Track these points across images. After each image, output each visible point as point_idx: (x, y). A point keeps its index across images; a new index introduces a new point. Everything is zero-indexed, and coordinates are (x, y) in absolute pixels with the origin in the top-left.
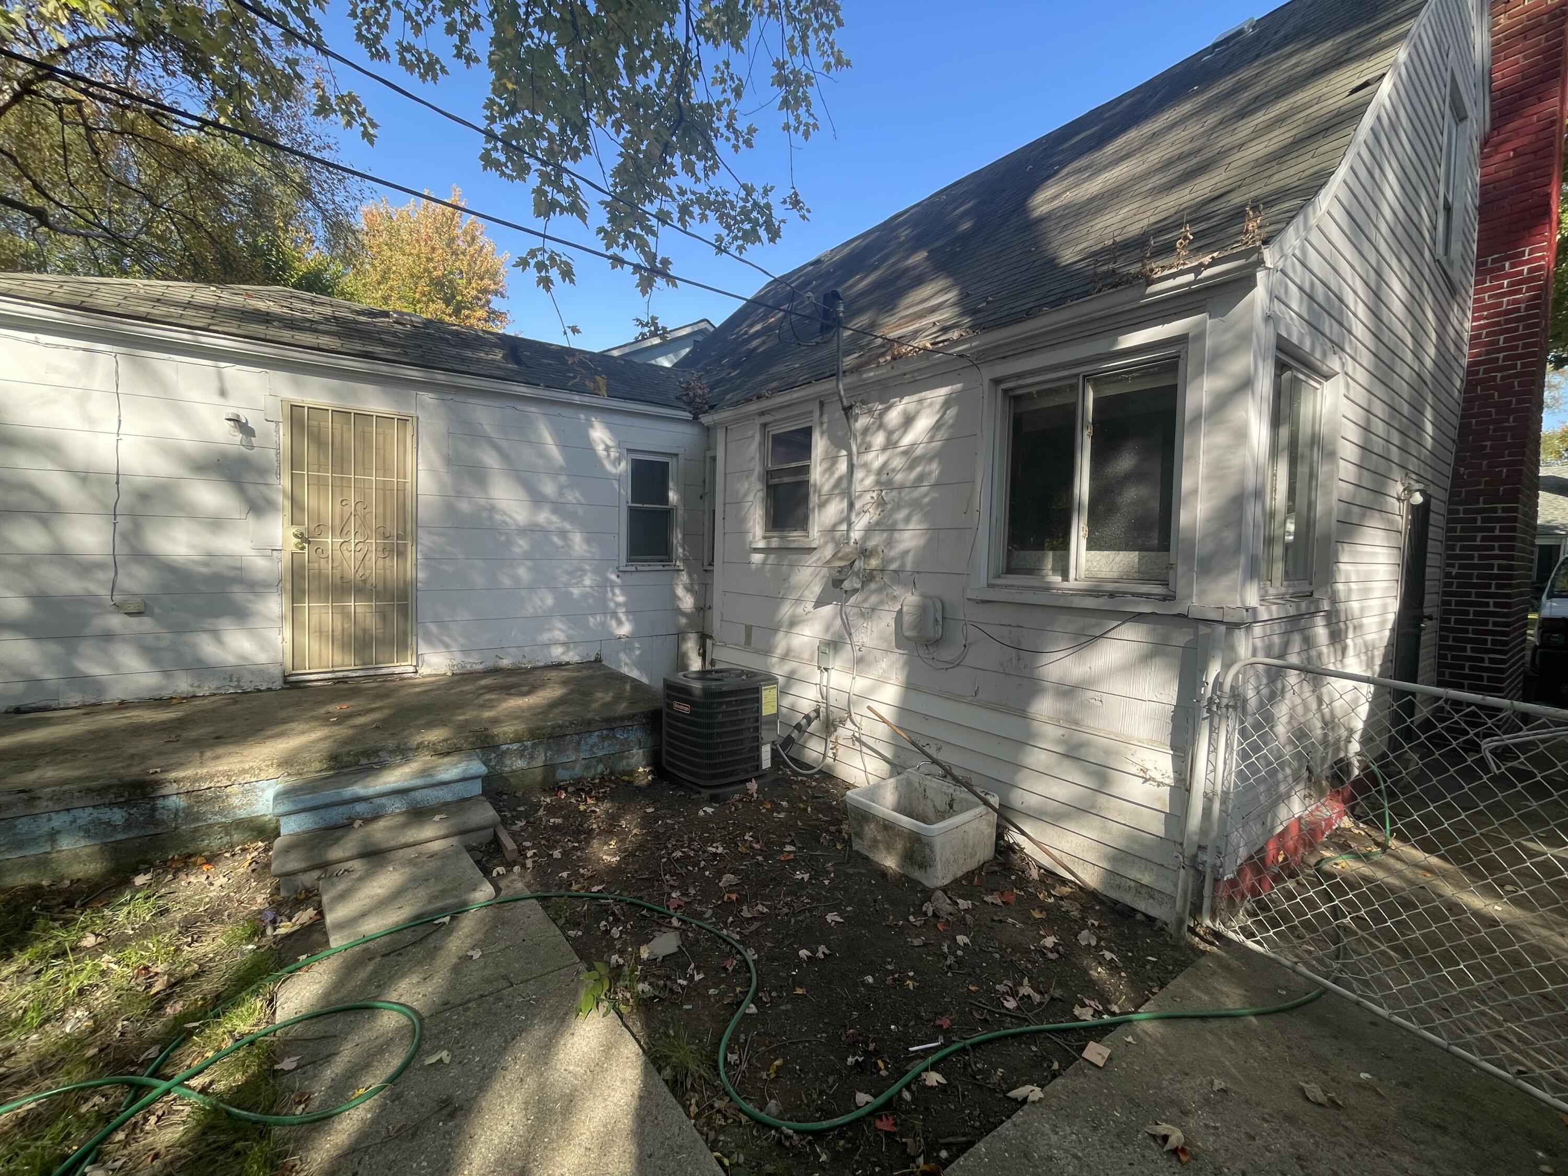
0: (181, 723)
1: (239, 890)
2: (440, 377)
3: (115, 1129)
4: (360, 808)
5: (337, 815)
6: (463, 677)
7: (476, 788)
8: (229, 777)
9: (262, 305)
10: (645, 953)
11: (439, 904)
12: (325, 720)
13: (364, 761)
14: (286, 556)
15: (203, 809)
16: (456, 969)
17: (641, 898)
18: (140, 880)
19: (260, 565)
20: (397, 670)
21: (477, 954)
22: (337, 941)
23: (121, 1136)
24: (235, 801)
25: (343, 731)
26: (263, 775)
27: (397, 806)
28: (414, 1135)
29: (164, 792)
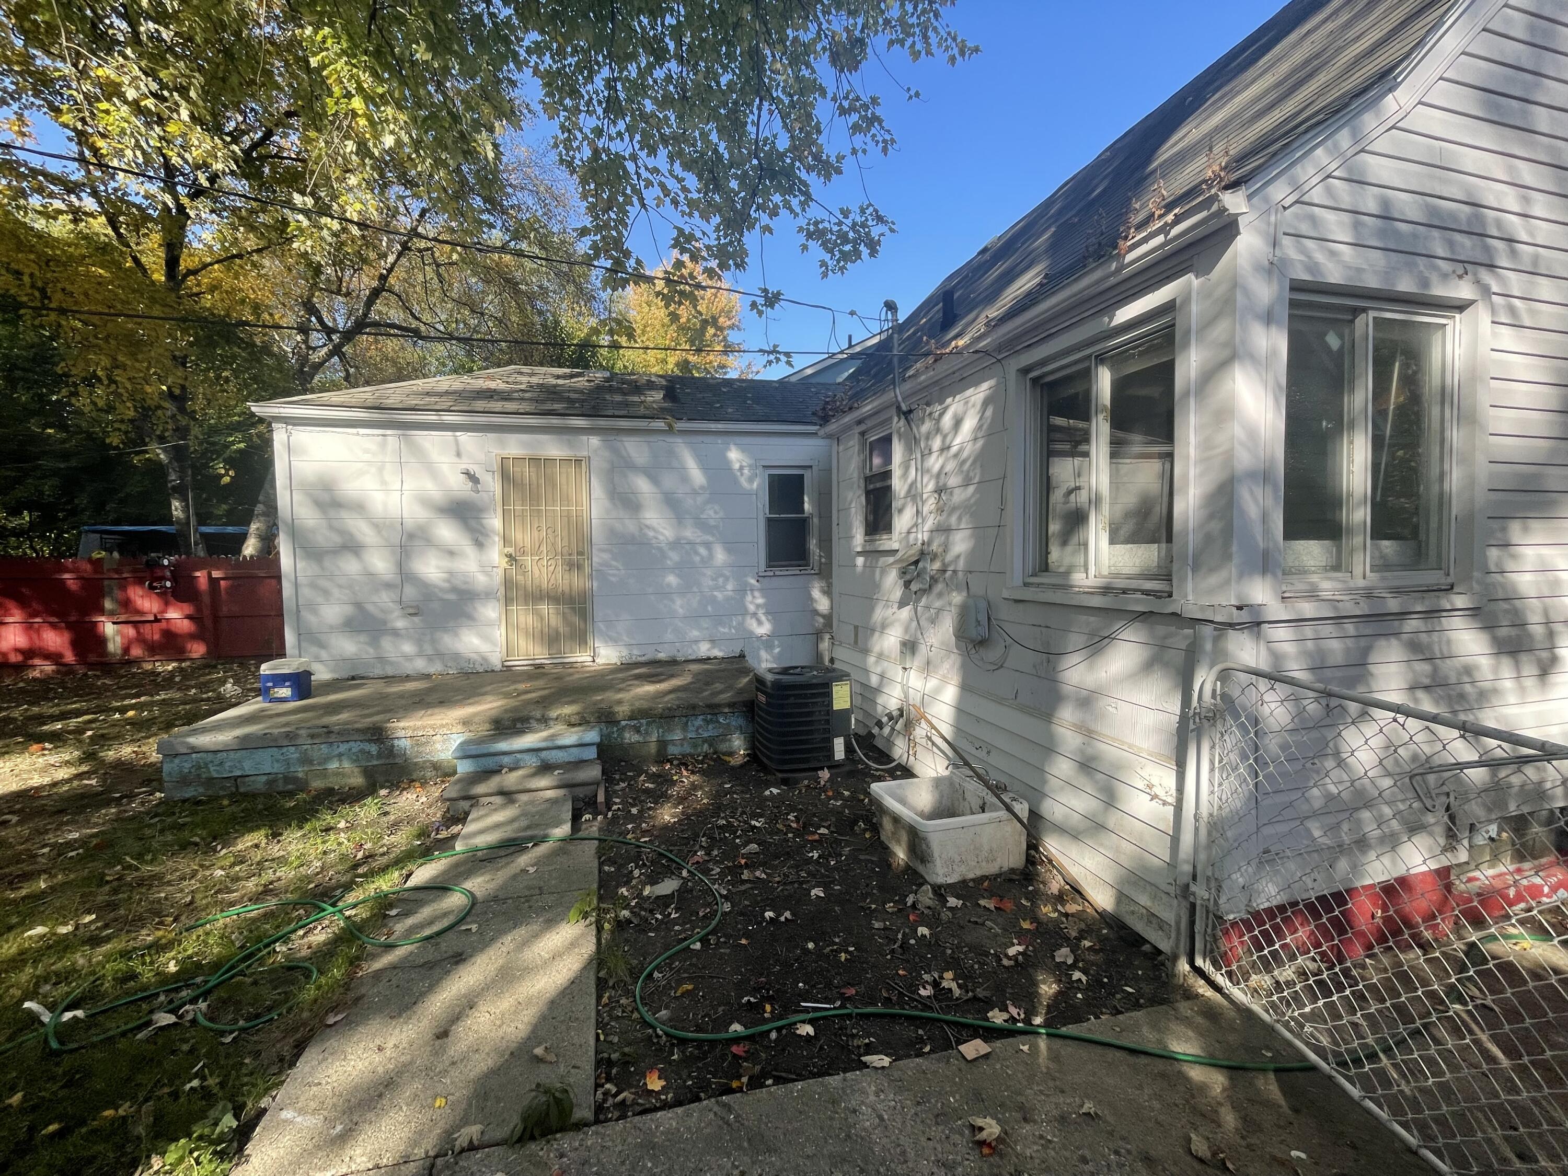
0: (429, 691)
1: (430, 807)
2: (602, 422)
3: (301, 928)
4: (506, 760)
5: (490, 763)
6: (626, 666)
7: (592, 753)
8: (434, 730)
9: (492, 385)
10: (646, 892)
11: (529, 833)
12: (507, 695)
13: (519, 725)
14: (501, 572)
15: (421, 749)
16: (514, 877)
17: (671, 851)
18: (383, 792)
19: (481, 580)
20: (579, 660)
21: (532, 870)
22: (459, 846)
23: (301, 932)
24: (438, 746)
25: (512, 703)
26: (454, 730)
27: (532, 761)
28: (431, 968)
29: (397, 735)
